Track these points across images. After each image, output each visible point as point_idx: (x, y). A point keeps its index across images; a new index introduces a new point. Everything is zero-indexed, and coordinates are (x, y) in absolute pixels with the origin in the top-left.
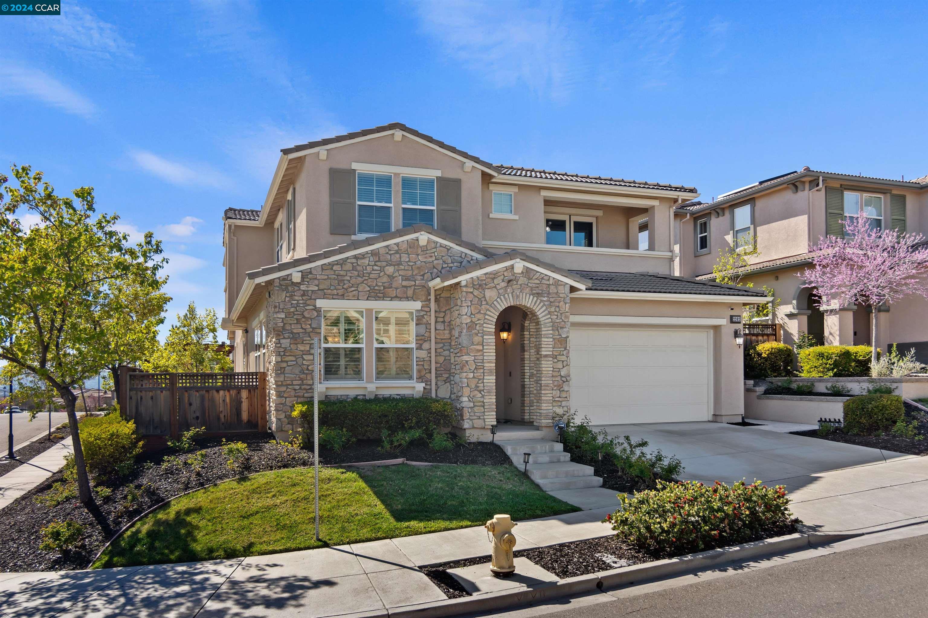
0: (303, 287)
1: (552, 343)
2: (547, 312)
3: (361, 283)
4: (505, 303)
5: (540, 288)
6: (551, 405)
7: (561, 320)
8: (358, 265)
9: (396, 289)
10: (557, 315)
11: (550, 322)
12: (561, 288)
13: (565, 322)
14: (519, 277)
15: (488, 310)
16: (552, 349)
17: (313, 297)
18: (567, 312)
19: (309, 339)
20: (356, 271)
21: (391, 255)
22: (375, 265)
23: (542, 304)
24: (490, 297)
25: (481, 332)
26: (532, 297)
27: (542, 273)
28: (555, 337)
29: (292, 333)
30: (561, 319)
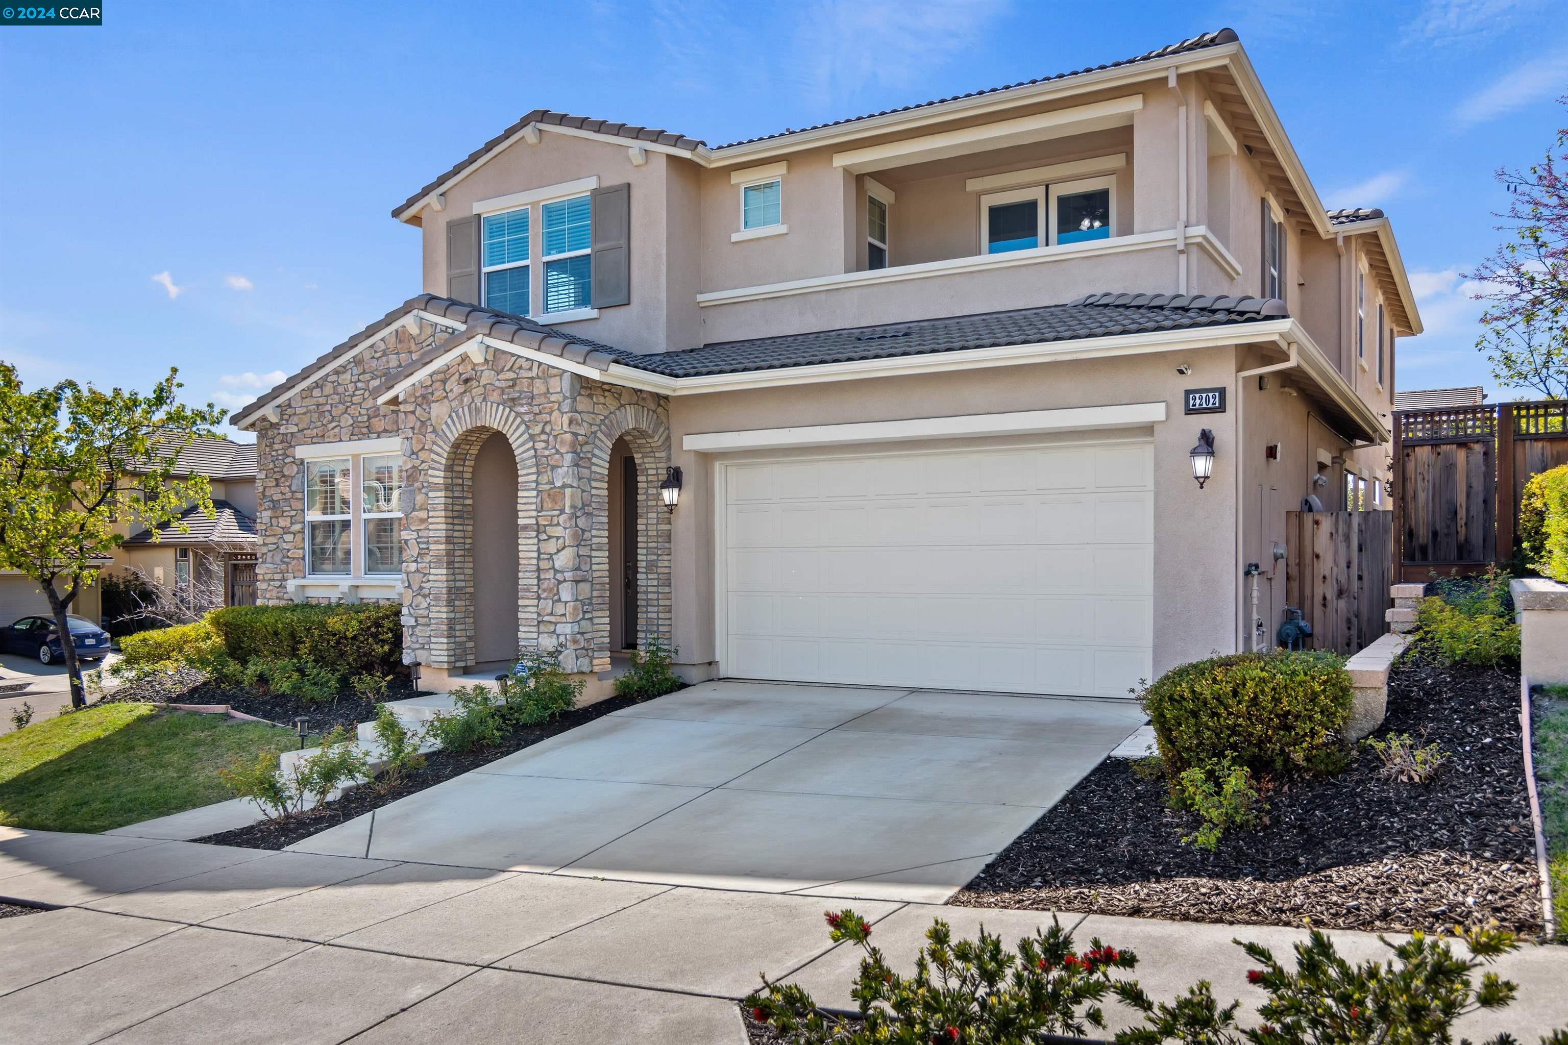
0: (282, 430)
1: (534, 500)
2: (526, 436)
3: (343, 414)
4: (458, 426)
5: (517, 388)
6: (535, 629)
7: (553, 451)
8: (339, 384)
9: (385, 416)
10: (547, 442)
11: (531, 458)
12: (554, 384)
13: (562, 454)
14: (482, 371)
15: (434, 443)
16: (534, 514)
17: (293, 443)
18: (566, 432)
19: (288, 509)
20: (337, 394)
21: (378, 359)
22: (359, 380)
23: (519, 420)
24: (437, 417)
25: (425, 484)
26: (501, 407)
27: (519, 357)
28: (541, 487)
29: (272, 501)
30: (555, 447)
